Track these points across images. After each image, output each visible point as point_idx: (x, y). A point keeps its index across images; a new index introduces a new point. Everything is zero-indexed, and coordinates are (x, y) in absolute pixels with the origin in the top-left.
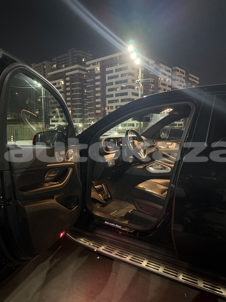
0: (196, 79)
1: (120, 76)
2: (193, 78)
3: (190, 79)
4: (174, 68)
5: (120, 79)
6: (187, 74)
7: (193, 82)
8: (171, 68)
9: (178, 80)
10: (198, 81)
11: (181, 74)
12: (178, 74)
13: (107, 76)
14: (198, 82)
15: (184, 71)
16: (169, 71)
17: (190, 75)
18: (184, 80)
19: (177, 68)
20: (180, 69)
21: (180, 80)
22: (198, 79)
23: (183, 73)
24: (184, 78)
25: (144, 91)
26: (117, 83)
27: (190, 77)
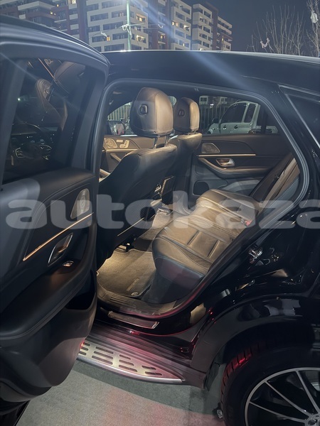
0: (227, 27)
1: (110, 15)
2: (223, 25)
3: (219, 25)
4: (195, 6)
5: (110, 21)
6: (215, 17)
7: (223, 31)
8: (191, 5)
9: (201, 27)
10: (230, 29)
11: (206, 17)
12: (201, 16)
13: (90, 14)
14: (230, 32)
15: (210, 13)
16: (188, 12)
17: (219, 19)
18: (210, 28)
19: (201, 6)
20: (204, 9)
21: (204, 28)
22: (230, 26)
23: (209, 16)
24: (210, 24)
25: (150, 43)
26: (106, 28)
27: (220, 22)
